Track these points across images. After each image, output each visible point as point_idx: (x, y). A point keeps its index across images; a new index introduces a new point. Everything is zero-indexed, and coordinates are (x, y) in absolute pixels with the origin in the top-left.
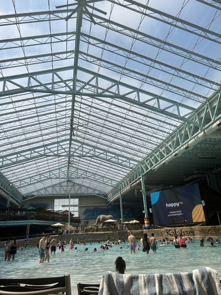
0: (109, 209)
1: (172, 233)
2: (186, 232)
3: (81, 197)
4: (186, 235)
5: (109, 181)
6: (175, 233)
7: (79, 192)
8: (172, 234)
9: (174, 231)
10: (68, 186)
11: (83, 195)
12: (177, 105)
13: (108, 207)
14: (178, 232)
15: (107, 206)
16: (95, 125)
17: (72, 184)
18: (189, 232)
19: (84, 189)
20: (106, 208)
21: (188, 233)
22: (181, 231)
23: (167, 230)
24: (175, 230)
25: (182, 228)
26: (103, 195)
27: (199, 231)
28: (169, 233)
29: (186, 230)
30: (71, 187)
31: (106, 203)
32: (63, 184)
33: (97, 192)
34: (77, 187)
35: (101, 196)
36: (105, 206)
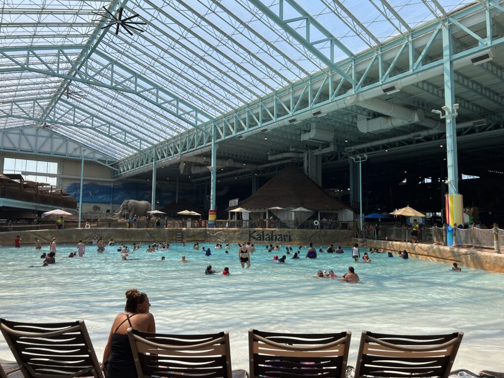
0: (117, 187)
1: (258, 235)
2: (279, 236)
3: (63, 161)
4: (278, 240)
5: (136, 140)
6: (262, 237)
7: (62, 151)
8: (258, 237)
9: (261, 234)
10: (38, 136)
11: (70, 157)
12: (331, 41)
13: (116, 184)
14: (267, 235)
15: (114, 182)
16: (151, 43)
17: (46, 134)
18: (284, 236)
19: (72, 146)
20: (112, 186)
21: (282, 237)
22: (272, 234)
23: (250, 231)
24: (263, 232)
25: (275, 230)
26: (109, 162)
27: (298, 235)
28: (252, 235)
29: (280, 233)
30: (46, 138)
31: (114, 178)
32: (27, 131)
33: (98, 156)
34: (58, 142)
35: (105, 163)
36: (111, 182)
